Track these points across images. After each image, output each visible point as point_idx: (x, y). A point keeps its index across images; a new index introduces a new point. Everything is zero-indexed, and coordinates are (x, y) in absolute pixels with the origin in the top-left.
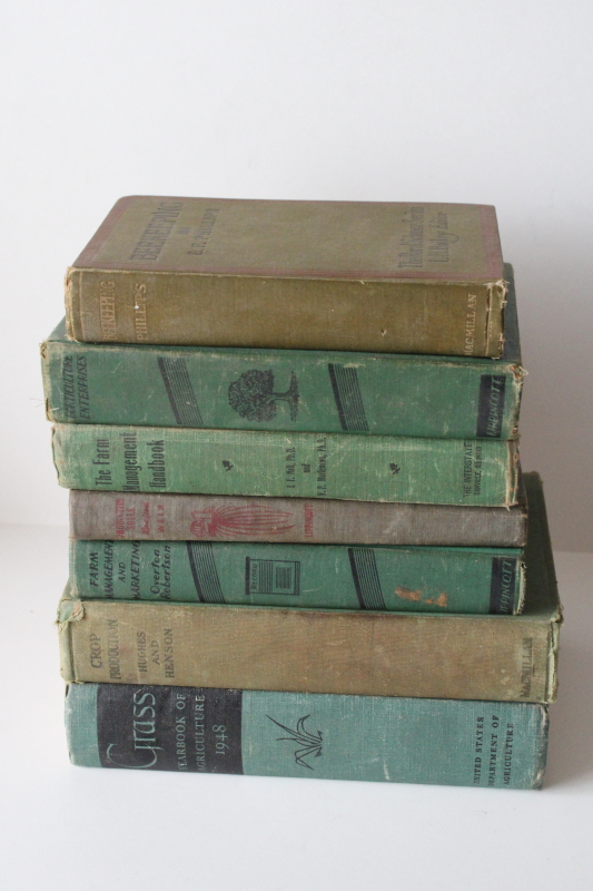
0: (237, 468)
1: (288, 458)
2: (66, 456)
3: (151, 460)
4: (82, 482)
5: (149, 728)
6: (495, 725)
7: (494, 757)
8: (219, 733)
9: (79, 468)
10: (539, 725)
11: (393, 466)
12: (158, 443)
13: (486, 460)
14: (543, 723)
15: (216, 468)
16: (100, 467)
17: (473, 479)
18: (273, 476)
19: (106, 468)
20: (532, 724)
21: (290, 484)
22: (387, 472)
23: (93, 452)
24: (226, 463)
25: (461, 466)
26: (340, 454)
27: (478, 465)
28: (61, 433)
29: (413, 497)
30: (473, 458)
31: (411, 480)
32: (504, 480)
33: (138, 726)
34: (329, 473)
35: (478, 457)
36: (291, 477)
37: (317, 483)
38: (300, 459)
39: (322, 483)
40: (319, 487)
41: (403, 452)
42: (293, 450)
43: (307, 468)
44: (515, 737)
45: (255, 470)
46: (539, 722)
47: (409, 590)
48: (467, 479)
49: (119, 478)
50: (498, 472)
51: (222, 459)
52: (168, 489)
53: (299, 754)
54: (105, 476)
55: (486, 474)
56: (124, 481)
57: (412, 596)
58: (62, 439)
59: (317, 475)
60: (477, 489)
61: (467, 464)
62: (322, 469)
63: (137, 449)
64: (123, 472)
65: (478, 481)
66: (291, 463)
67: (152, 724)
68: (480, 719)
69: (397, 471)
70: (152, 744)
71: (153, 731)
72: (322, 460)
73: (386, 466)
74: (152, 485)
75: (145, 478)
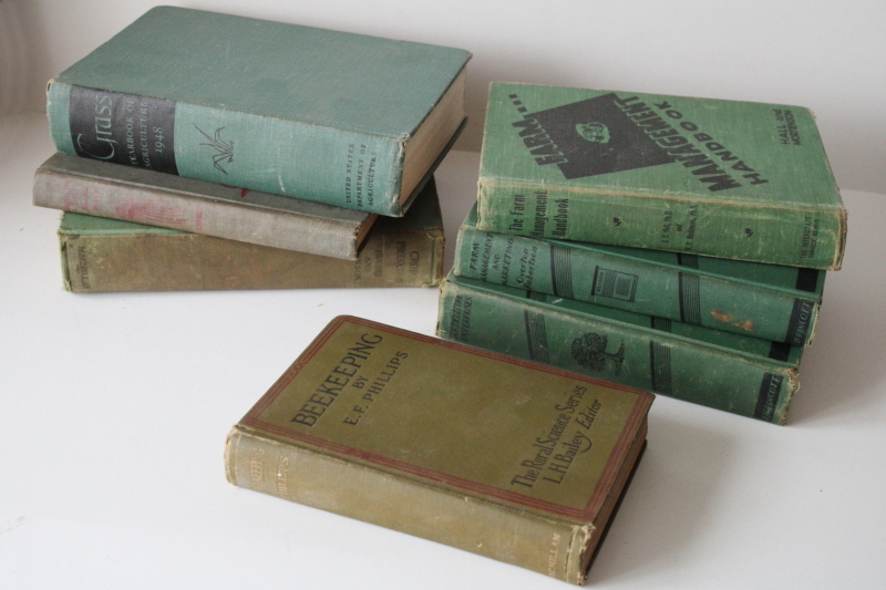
0: (624, 224)
1: (666, 219)
2: (490, 207)
3: (557, 213)
4: (498, 227)
5: (106, 123)
6: (362, 152)
7: (360, 178)
8: (158, 134)
9: (498, 217)
10: (395, 156)
11: (748, 231)
12: (565, 201)
13: (821, 230)
14: (400, 155)
15: (608, 223)
16: (515, 217)
17: (810, 245)
18: (652, 232)
19: (520, 217)
20: (391, 154)
21: (665, 239)
22: (743, 235)
23: (511, 205)
24: (616, 220)
25: (801, 234)
26: (708, 217)
27: (815, 234)
28: (488, 188)
29: (760, 257)
30: (812, 228)
31: (761, 243)
32: (834, 247)
33: (100, 122)
34: (697, 233)
35: (816, 227)
36: (666, 234)
37: (686, 240)
38: (676, 220)
39: (690, 240)
40: (687, 243)
41: (757, 220)
42: (670, 213)
43: (680, 228)
44: (377, 163)
45: (638, 226)
46: (396, 154)
47: (722, 313)
48: (805, 245)
49: (528, 227)
50: (831, 240)
51: (613, 216)
52: (566, 237)
53: (217, 158)
54: (518, 223)
55: (821, 241)
56: (532, 228)
57: (725, 318)
58: (488, 193)
59: (687, 234)
60: (812, 253)
61: (807, 233)
62: (692, 229)
63: (547, 205)
64: (533, 222)
65: (813, 247)
66: (668, 223)
67: (109, 120)
68: (352, 146)
69: (751, 234)
70: (109, 137)
71: (109, 126)
72: (692, 222)
73: (743, 230)
74: (554, 233)
75: (549, 227)
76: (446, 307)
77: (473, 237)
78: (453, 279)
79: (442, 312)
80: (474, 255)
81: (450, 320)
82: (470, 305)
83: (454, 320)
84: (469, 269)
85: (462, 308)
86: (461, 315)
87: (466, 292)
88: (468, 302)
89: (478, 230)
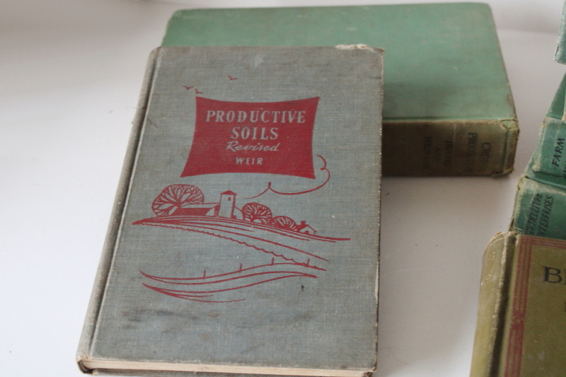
76: (523, 205)
77: (558, 132)
78: (532, 175)
79: (518, 209)
80: (557, 150)
81: (527, 218)
82: (551, 204)
83: (531, 218)
84: (551, 165)
85: (542, 207)
86: (540, 215)
87: (547, 190)
88: (549, 200)
89: (563, 124)
